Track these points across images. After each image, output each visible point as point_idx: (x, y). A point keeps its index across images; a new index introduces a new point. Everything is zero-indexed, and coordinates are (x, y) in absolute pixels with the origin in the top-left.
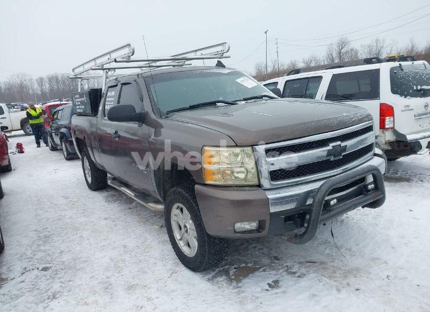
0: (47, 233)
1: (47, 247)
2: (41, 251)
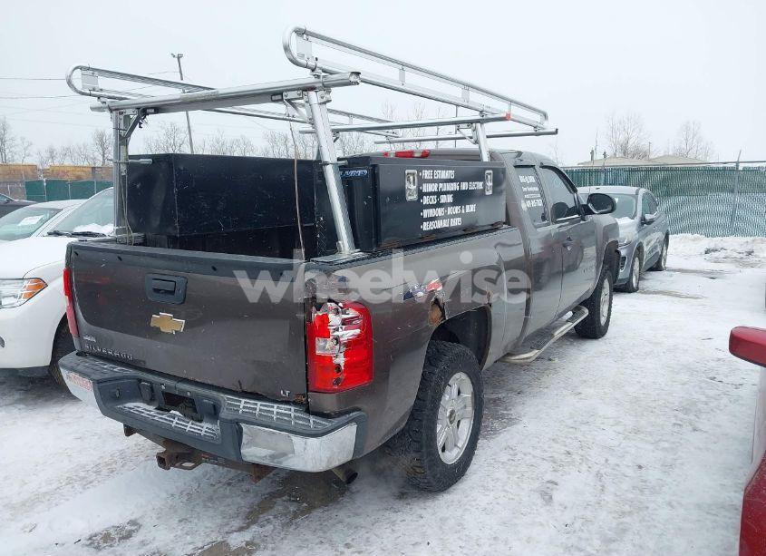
0: (681, 415)
1: (696, 396)
2: (707, 397)
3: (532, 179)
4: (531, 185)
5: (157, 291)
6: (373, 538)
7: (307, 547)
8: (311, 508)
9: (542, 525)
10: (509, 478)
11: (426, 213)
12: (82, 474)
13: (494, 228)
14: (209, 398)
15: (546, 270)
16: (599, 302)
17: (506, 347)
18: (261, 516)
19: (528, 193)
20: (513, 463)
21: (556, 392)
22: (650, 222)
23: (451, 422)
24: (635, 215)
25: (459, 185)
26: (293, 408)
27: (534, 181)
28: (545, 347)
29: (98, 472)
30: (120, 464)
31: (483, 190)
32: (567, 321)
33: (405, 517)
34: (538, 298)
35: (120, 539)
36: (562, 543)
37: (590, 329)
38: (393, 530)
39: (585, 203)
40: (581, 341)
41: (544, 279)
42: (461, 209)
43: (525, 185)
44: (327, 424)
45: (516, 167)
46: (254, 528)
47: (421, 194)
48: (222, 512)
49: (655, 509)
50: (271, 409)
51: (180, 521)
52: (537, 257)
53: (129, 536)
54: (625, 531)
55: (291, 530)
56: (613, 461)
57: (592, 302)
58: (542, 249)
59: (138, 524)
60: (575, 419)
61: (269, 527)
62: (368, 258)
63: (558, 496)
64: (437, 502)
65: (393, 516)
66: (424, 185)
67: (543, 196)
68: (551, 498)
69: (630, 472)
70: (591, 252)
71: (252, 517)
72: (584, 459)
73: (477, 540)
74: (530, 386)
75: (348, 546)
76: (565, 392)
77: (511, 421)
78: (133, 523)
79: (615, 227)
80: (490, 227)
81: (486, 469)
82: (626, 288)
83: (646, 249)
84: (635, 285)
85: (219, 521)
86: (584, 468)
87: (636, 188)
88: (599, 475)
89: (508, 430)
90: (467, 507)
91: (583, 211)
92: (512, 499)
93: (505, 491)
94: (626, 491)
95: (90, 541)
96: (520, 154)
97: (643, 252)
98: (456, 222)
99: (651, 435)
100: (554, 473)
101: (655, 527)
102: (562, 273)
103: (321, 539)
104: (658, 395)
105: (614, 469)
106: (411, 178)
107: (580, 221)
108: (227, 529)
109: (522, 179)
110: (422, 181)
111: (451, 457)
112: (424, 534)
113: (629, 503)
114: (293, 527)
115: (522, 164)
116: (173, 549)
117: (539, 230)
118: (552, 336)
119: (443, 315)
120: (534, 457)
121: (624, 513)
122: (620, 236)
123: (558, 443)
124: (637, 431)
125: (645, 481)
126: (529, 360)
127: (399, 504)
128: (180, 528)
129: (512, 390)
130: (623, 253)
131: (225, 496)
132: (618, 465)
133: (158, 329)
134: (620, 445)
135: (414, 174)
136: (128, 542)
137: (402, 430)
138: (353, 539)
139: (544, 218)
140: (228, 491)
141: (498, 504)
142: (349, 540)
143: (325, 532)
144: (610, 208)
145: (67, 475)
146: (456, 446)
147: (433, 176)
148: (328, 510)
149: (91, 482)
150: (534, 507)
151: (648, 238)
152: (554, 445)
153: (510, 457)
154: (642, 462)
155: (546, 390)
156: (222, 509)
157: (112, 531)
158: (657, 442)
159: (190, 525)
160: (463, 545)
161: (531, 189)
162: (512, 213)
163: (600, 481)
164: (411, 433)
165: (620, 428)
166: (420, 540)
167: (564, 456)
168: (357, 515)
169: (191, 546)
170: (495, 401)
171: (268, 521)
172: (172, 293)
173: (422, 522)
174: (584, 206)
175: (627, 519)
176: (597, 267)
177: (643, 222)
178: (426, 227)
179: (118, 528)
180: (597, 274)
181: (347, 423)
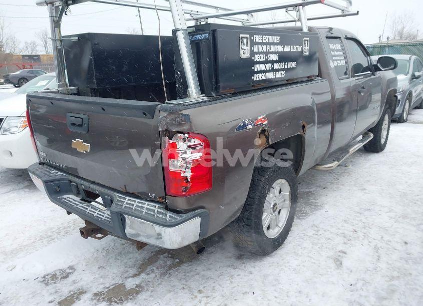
3: (339, 47)
4: (337, 50)
5: (73, 124)
6: (217, 287)
7: (174, 291)
8: (181, 262)
9: (333, 284)
10: (312, 247)
11: (257, 68)
12: (49, 234)
13: (310, 79)
14: (108, 195)
15: (347, 109)
16: (381, 129)
17: (316, 160)
18: (148, 267)
19: (335, 56)
20: (316, 236)
21: (348, 188)
22: (418, 78)
23: (274, 211)
24: (408, 73)
25: (284, 48)
26: (157, 205)
27: (340, 48)
28: (343, 159)
29: (59, 233)
30: (72, 228)
31: (302, 52)
32: (359, 142)
33: (240, 273)
34: (339, 127)
35: (61, 278)
36: (347, 299)
37: (374, 146)
38: (231, 282)
39: (375, 63)
40: (367, 154)
41: (345, 115)
42: (285, 65)
43: (333, 50)
44: (178, 218)
45: (327, 38)
46: (143, 275)
47: (252, 53)
48: (126, 263)
49: (416, 276)
50: (143, 206)
51: (99, 268)
52: (340, 100)
53: (66, 277)
54: (393, 291)
55: (166, 278)
56: (387, 238)
57: (376, 129)
58: (344, 94)
59: (74, 268)
60: (361, 207)
61: (152, 275)
62: (209, 101)
63: (347, 262)
64: (263, 262)
65: (233, 272)
66: (256, 47)
67: (346, 58)
68: (341, 263)
69: (399, 247)
70: (377, 97)
71: (143, 268)
72: (366, 235)
73: (287, 292)
74: (332, 183)
75: (200, 292)
76: (355, 188)
77: (317, 207)
78: (71, 268)
79: (394, 80)
80: (307, 79)
81: (298, 240)
82: (399, 120)
83: (414, 94)
84: (405, 118)
85: (122, 269)
86: (366, 242)
87: (410, 56)
88: (376, 249)
89: (315, 214)
90: (283, 267)
91: (374, 69)
92: (314, 263)
93: (309, 256)
94: (395, 261)
95: (43, 279)
96: (331, 29)
97: (412, 96)
98: (280, 75)
99: (414, 220)
100: (344, 245)
101: (417, 290)
102: (356, 111)
103: (184, 286)
104: (420, 191)
105: (387, 244)
106: (245, 41)
107: (370, 76)
108: (126, 275)
109: (332, 46)
110: (253, 43)
111: (273, 233)
112: (251, 286)
113: (398, 270)
114: (167, 276)
115: (333, 35)
116: (91, 287)
117: (342, 81)
118: (348, 152)
119: (268, 141)
120: (331, 233)
121: (393, 277)
122: (398, 86)
123: (348, 223)
124: (405, 217)
125: (409, 254)
126: (331, 169)
127: (237, 263)
128: (98, 272)
129: (320, 186)
130: (399, 97)
131: (129, 253)
132: (390, 241)
133: (76, 149)
134: (392, 226)
135: (247, 38)
136: (65, 281)
137: (238, 217)
138: (204, 287)
139: (346, 73)
140: (131, 249)
141: (304, 266)
142: (201, 288)
143: (186, 281)
144: (393, 67)
145: (41, 234)
146: (277, 226)
147: (262, 40)
148: (191, 265)
149: (53, 239)
150: (329, 270)
151: (416, 88)
152: (346, 225)
153: (314, 232)
154: (408, 240)
155: (341, 186)
156: (125, 261)
157: (58, 273)
158: (418, 225)
159: (104, 271)
160: (277, 295)
161: (338, 53)
162: (323, 69)
163: (377, 252)
164: (244, 220)
165: (392, 215)
166: (248, 290)
167: (352, 233)
168: (209, 269)
169: (102, 286)
170: (307, 193)
171: (153, 271)
172: (81, 126)
173: (251, 276)
174: (374, 65)
175: (396, 282)
176: (381, 107)
177: (414, 77)
178: (256, 77)
179: (62, 271)
180: (381, 111)
181: (193, 217)
